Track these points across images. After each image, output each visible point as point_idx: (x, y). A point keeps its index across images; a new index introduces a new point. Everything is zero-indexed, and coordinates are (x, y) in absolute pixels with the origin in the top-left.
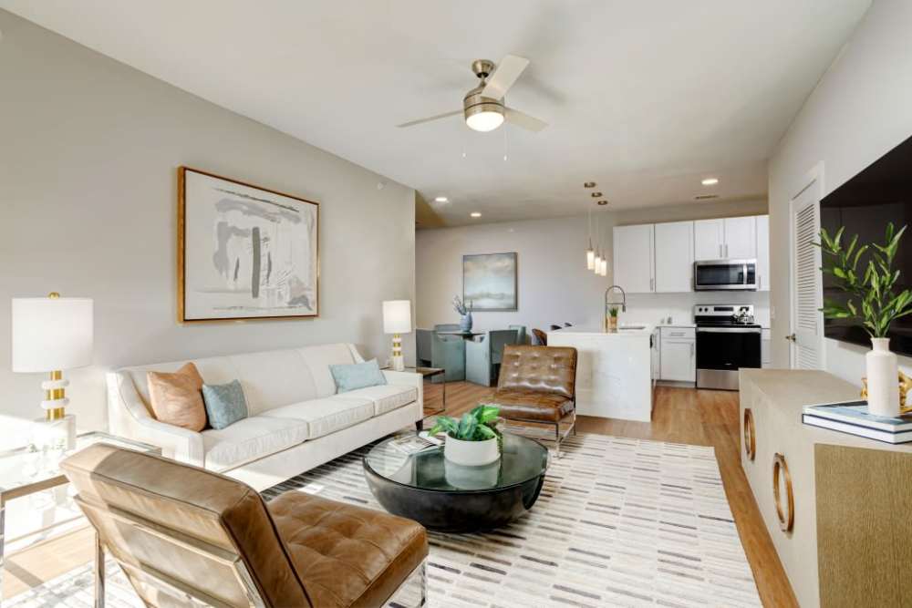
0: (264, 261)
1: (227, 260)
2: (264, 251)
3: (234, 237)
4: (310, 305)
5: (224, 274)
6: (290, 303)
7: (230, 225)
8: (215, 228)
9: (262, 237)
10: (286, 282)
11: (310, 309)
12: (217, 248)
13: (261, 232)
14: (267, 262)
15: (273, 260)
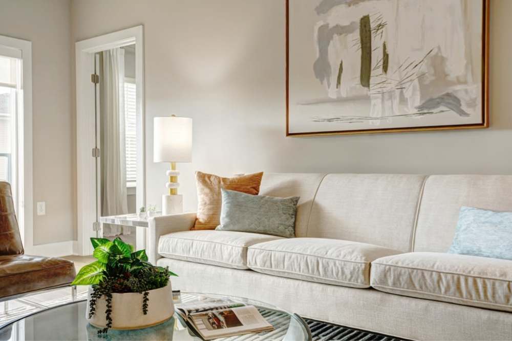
0: (377, 57)
1: (329, 66)
2: (376, 43)
3: (336, 37)
4: (464, 107)
5: (325, 82)
6: (421, 108)
7: (331, 26)
8: (316, 34)
9: (373, 25)
10: (414, 77)
11: (462, 113)
12: (318, 55)
13: (371, 20)
14: (381, 56)
15: (389, 51)
